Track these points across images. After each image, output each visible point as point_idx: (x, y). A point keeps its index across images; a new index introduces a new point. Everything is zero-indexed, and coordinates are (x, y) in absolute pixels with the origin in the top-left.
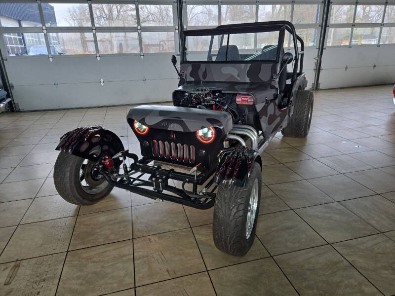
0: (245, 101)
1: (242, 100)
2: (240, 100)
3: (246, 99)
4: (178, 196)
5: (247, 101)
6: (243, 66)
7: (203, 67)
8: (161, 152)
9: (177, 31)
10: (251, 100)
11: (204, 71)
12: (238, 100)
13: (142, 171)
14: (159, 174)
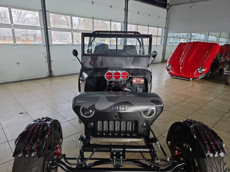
0: (139, 81)
1: (137, 81)
2: (135, 81)
3: (139, 80)
4: (143, 168)
5: (140, 81)
6: (128, 58)
7: (100, 58)
8: (105, 129)
9: (43, 30)
10: (143, 81)
11: (101, 61)
12: (134, 81)
13: (96, 151)
14: (114, 151)
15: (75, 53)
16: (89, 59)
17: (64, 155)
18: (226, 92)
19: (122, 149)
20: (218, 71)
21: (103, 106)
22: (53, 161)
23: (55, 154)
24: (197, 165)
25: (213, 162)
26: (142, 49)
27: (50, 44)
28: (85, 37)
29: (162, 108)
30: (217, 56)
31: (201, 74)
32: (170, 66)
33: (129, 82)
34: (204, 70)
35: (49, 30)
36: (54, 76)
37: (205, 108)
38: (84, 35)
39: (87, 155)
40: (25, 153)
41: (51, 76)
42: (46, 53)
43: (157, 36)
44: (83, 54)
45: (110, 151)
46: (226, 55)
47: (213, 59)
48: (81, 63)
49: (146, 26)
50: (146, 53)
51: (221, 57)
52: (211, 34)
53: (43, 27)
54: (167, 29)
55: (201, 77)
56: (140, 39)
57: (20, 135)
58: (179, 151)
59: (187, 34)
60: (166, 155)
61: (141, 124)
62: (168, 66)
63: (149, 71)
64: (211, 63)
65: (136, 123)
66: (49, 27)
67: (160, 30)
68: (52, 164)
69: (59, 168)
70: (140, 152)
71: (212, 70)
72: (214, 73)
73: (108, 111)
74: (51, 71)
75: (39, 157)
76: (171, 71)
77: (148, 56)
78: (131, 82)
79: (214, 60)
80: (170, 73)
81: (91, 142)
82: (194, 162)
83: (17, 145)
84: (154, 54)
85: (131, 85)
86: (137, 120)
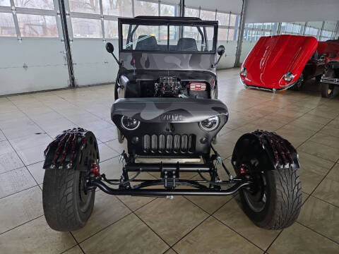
0: (199, 88)
1: (196, 87)
3: (199, 86)
6: (185, 55)
7: (145, 56)
8: (153, 147)
9: (59, 16)
10: (204, 87)
11: (146, 59)
12: (193, 87)
13: (143, 171)
14: (165, 170)
15: (110, 48)
16: (130, 57)
17: (104, 176)
18: (322, 107)
19: (175, 169)
20: (314, 79)
21: (150, 114)
22: (90, 180)
23: (92, 172)
24: (265, 183)
25: (283, 175)
26: (204, 45)
27: (70, 38)
28: (123, 25)
29: (227, 117)
30: (313, 57)
31: (288, 82)
32: (246, 71)
33: (186, 90)
34: (293, 76)
35: (67, 17)
36: (78, 87)
37: (288, 126)
38: (122, 21)
39: (131, 175)
40: (58, 165)
41: (73, 86)
42: (65, 52)
43: (229, 27)
44: (121, 50)
45: (160, 170)
46: (327, 56)
47: (307, 60)
48: (119, 63)
49: (213, 11)
50: (210, 48)
51: (319, 58)
52: (309, 23)
53: (59, 12)
54: (243, 16)
55: (287, 86)
56: (202, 28)
57: (50, 145)
58: (245, 168)
59: (273, 24)
60: (228, 173)
61: (200, 138)
62: (243, 72)
63: (213, 75)
64: (304, 65)
65: (194, 137)
66: (67, 12)
67: (234, 17)
68: (89, 184)
69: (98, 188)
70: (198, 171)
71: (305, 77)
72: (308, 81)
73: (157, 121)
74: (73, 79)
75: (75, 169)
76: (246, 79)
77: (213, 53)
78: (189, 89)
79: (309, 62)
80: (245, 82)
81: (136, 162)
82: (262, 180)
83: (47, 157)
84: (220, 49)
85: (188, 93)
86: (195, 134)
